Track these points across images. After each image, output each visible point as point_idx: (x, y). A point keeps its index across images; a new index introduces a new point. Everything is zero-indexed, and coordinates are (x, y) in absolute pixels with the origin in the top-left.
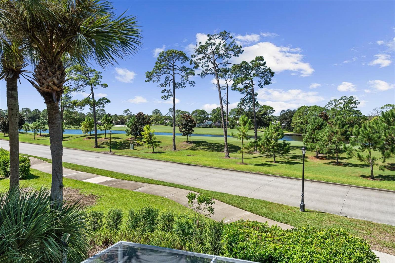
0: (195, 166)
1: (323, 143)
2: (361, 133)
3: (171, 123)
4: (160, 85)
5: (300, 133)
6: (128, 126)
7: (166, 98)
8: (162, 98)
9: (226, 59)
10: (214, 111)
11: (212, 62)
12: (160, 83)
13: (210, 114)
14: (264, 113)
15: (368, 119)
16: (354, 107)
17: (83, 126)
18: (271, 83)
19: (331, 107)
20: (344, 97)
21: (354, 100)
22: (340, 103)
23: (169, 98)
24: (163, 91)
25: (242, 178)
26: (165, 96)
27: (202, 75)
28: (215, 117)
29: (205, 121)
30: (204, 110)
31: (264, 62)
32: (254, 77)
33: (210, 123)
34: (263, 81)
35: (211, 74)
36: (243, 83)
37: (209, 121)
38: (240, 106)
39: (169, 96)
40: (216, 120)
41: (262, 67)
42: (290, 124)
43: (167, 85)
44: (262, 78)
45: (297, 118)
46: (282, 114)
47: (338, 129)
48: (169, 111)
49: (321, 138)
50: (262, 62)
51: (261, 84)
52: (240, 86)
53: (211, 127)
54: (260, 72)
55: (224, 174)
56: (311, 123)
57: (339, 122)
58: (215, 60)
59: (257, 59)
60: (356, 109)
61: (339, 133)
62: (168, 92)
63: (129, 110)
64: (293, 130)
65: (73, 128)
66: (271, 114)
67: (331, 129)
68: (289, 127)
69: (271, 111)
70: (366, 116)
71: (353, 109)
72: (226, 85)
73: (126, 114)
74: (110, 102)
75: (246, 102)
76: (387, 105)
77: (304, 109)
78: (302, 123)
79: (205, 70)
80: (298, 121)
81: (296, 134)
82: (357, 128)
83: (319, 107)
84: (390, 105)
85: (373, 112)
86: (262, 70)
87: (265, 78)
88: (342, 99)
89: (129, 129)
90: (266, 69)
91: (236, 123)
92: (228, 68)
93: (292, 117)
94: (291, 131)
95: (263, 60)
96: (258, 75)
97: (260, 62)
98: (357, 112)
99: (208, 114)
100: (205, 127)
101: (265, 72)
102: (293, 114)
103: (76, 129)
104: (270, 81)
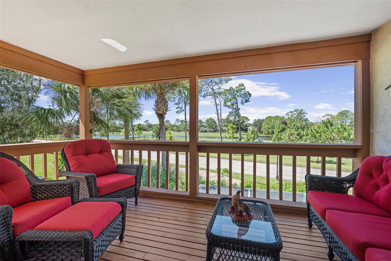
0: (204, 157)
1: (285, 141)
2: (309, 134)
3: (178, 130)
4: (175, 104)
5: (268, 135)
6: (153, 132)
7: (179, 113)
8: (177, 112)
9: (220, 85)
10: (207, 121)
11: (211, 88)
12: (175, 102)
13: (205, 123)
14: (243, 121)
15: (313, 125)
16: (304, 117)
17: (123, 132)
18: (250, 101)
19: (289, 116)
20: (297, 109)
21: (304, 112)
22: (294, 114)
23: (181, 112)
24: (177, 108)
25: (236, 163)
26: (178, 111)
27: (203, 96)
28: (208, 125)
29: (201, 127)
30: (200, 120)
31: (244, 87)
32: (238, 97)
33: (204, 129)
34: (244, 100)
35: (210, 95)
36: (231, 102)
37: (204, 127)
38: (228, 117)
39: (181, 111)
40: (209, 127)
41: (243, 91)
42: (260, 129)
43: (180, 103)
44: (243, 98)
45: (266, 125)
46: (254, 122)
47: (295, 132)
48: (176, 121)
49: (283, 138)
50: (243, 88)
51: (242, 102)
52: (229, 104)
53: (206, 131)
54: (242, 94)
55: (223, 161)
56: (277, 128)
57: (295, 127)
58: (213, 87)
59: (240, 85)
60: (305, 118)
61: (296, 134)
62: (180, 109)
63: (148, 121)
64: (262, 133)
65: (116, 134)
66: (247, 122)
67: (290, 132)
68: (260, 130)
69: (247, 120)
70: (312, 122)
71: (303, 118)
72: (220, 103)
73: (146, 123)
74: (142, 116)
75: (233, 114)
76: (326, 115)
77: (269, 118)
78: (269, 128)
79: (206, 93)
80: (266, 127)
81: (265, 136)
82: (306, 131)
83: (280, 117)
84: (329, 115)
85: (318, 120)
86: (243, 93)
87: (246, 98)
88: (295, 111)
89: (154, 134)
90: (246, 92)
91: (223, 129)
92: (221, 91)
93: (261, 124)
94: (261, 134)
95: (243, 86)
96: (241, 96)
97: (242, 87)
98: (306, 120)
99: (203, 123)
100: (201, 132)
101: (245, 94)
102: (262, 122)
103: (117, 134)
104: (249, 100)
